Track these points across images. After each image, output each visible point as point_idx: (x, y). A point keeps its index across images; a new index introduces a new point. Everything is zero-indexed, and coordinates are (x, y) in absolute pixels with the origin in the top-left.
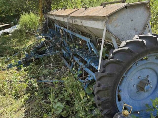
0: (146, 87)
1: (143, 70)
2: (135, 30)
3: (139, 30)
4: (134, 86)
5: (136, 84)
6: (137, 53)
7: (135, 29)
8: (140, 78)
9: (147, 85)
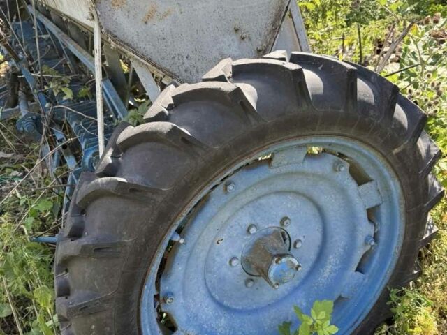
0: (274, 269)
1: (263, 201)
2: (239, 35)
3: (253, 36)
4: (230, 262)
5: (239, 256)
6: (217, 147)
7: (236, 30)
8: (253, 230)
9: (276, 262)
